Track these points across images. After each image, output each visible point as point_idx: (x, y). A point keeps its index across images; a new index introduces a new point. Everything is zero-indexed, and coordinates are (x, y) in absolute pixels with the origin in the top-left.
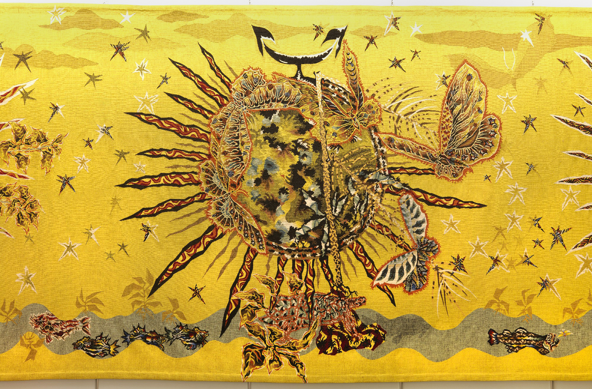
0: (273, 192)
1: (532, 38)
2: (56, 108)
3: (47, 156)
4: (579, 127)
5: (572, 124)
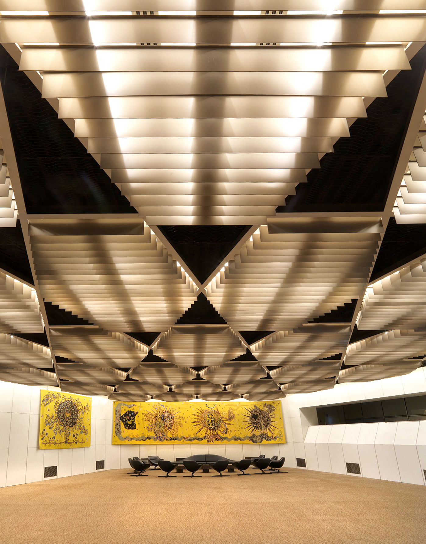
1: (238, 405)
2: (184, 414)
4: (244, 415)
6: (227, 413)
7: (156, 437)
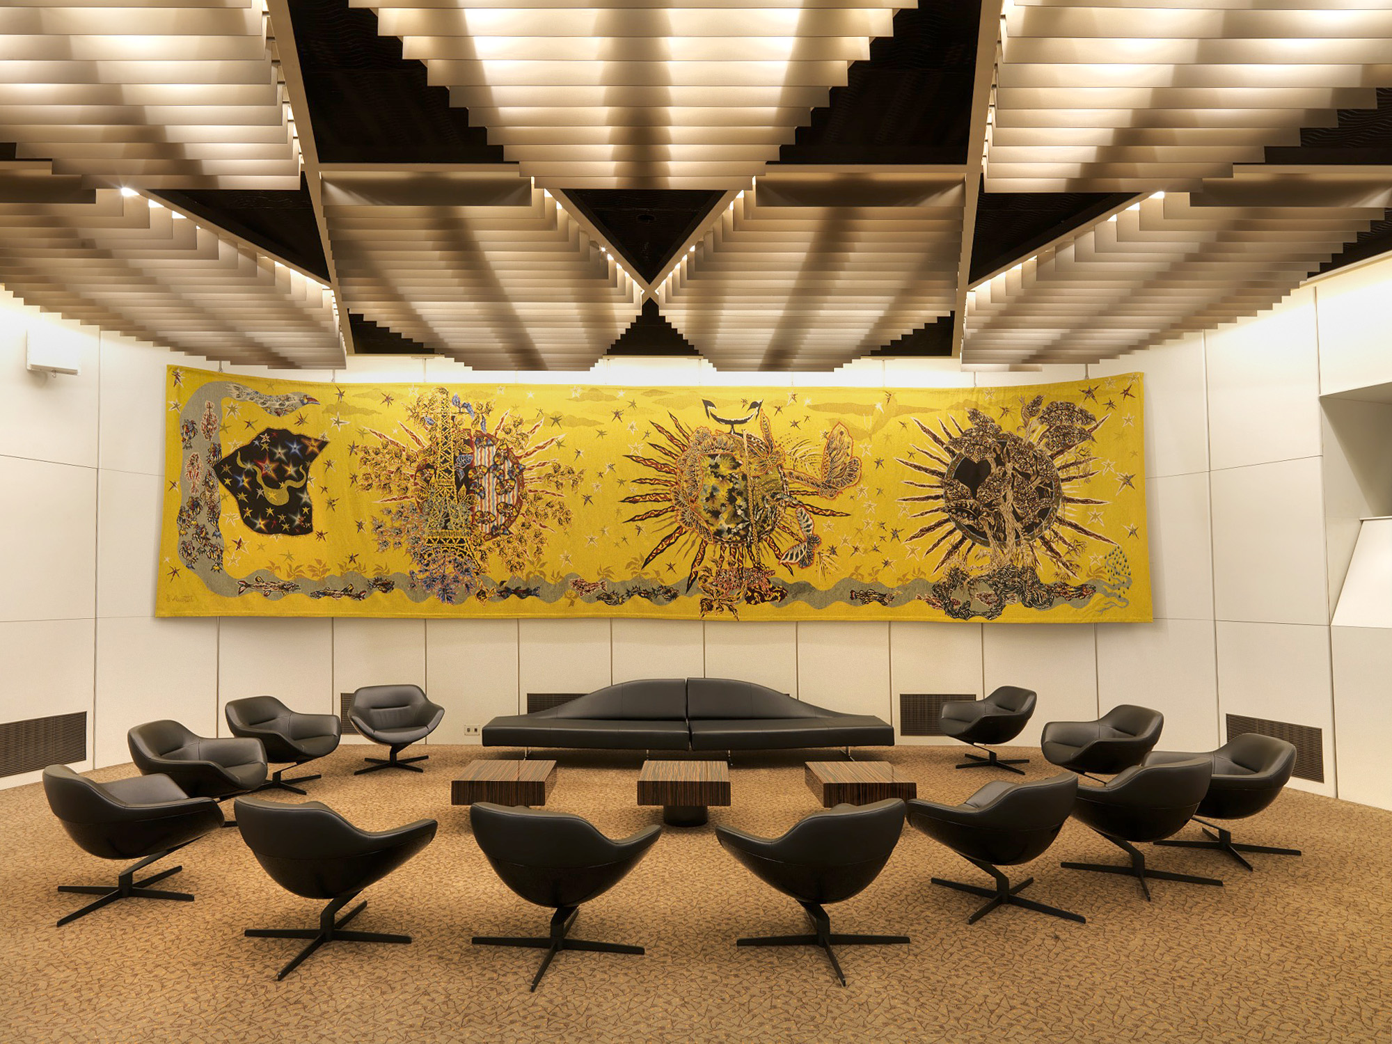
0: (717, 505)
1: (882, 407)
2: (579, 452)
3: (575, 483)
4: (911, 465)
5: (907, 464)
6: (820, 450)
7: (421, 576)
